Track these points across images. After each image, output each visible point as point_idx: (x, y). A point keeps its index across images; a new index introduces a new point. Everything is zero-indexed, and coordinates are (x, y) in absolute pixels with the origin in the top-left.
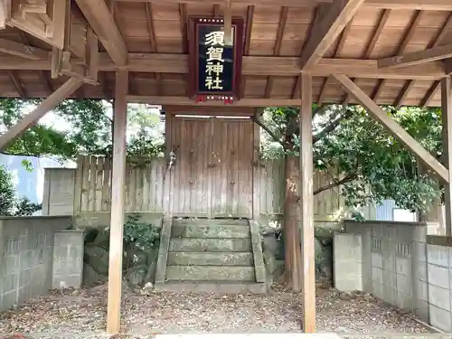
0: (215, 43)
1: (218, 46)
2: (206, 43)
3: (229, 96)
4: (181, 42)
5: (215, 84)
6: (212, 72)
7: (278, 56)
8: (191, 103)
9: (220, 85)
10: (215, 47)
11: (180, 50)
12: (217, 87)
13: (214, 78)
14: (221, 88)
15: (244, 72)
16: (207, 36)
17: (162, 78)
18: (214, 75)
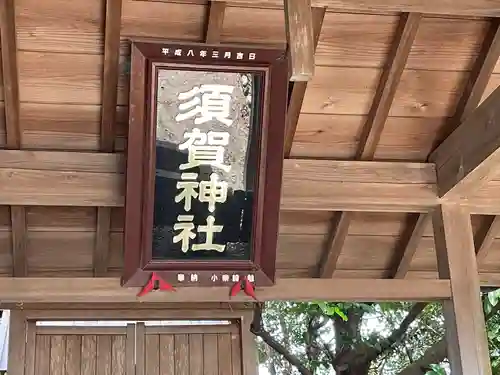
0: (207, 117)
1: (216, 126)
2: (180, 118)
3: (243, 271)
4: (95, 118)
5: (200, 238)
6: (195, 201)
7: (370, 159)
8: (129, 294)
9: (217, 239)
10: (206, 128)
11: (92, 142)
12: (208, 246)
13: (200, 220)
14: (221, 248)
15: (286, 203)
16: (183, 96)
17: (27, 222)
18: (199, 211)
